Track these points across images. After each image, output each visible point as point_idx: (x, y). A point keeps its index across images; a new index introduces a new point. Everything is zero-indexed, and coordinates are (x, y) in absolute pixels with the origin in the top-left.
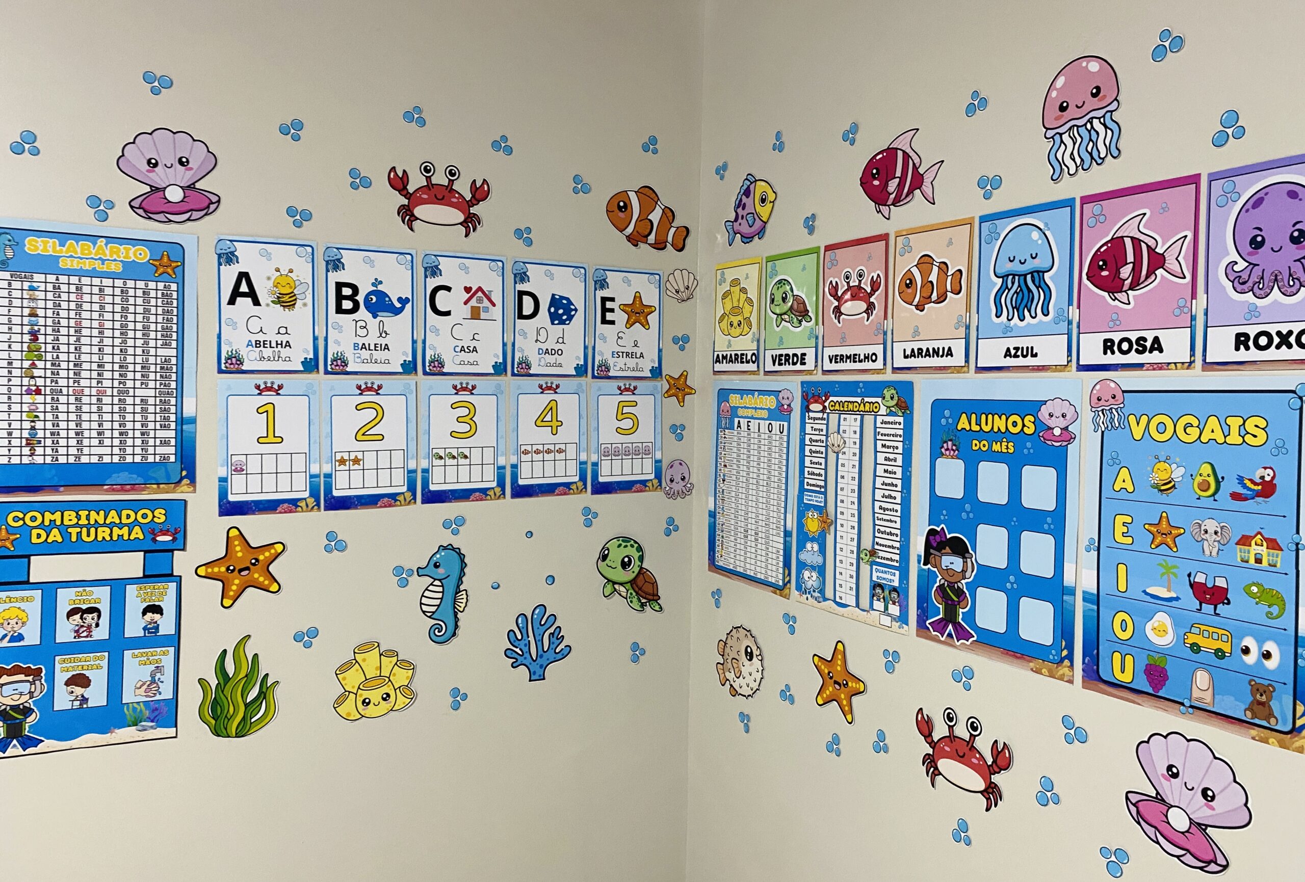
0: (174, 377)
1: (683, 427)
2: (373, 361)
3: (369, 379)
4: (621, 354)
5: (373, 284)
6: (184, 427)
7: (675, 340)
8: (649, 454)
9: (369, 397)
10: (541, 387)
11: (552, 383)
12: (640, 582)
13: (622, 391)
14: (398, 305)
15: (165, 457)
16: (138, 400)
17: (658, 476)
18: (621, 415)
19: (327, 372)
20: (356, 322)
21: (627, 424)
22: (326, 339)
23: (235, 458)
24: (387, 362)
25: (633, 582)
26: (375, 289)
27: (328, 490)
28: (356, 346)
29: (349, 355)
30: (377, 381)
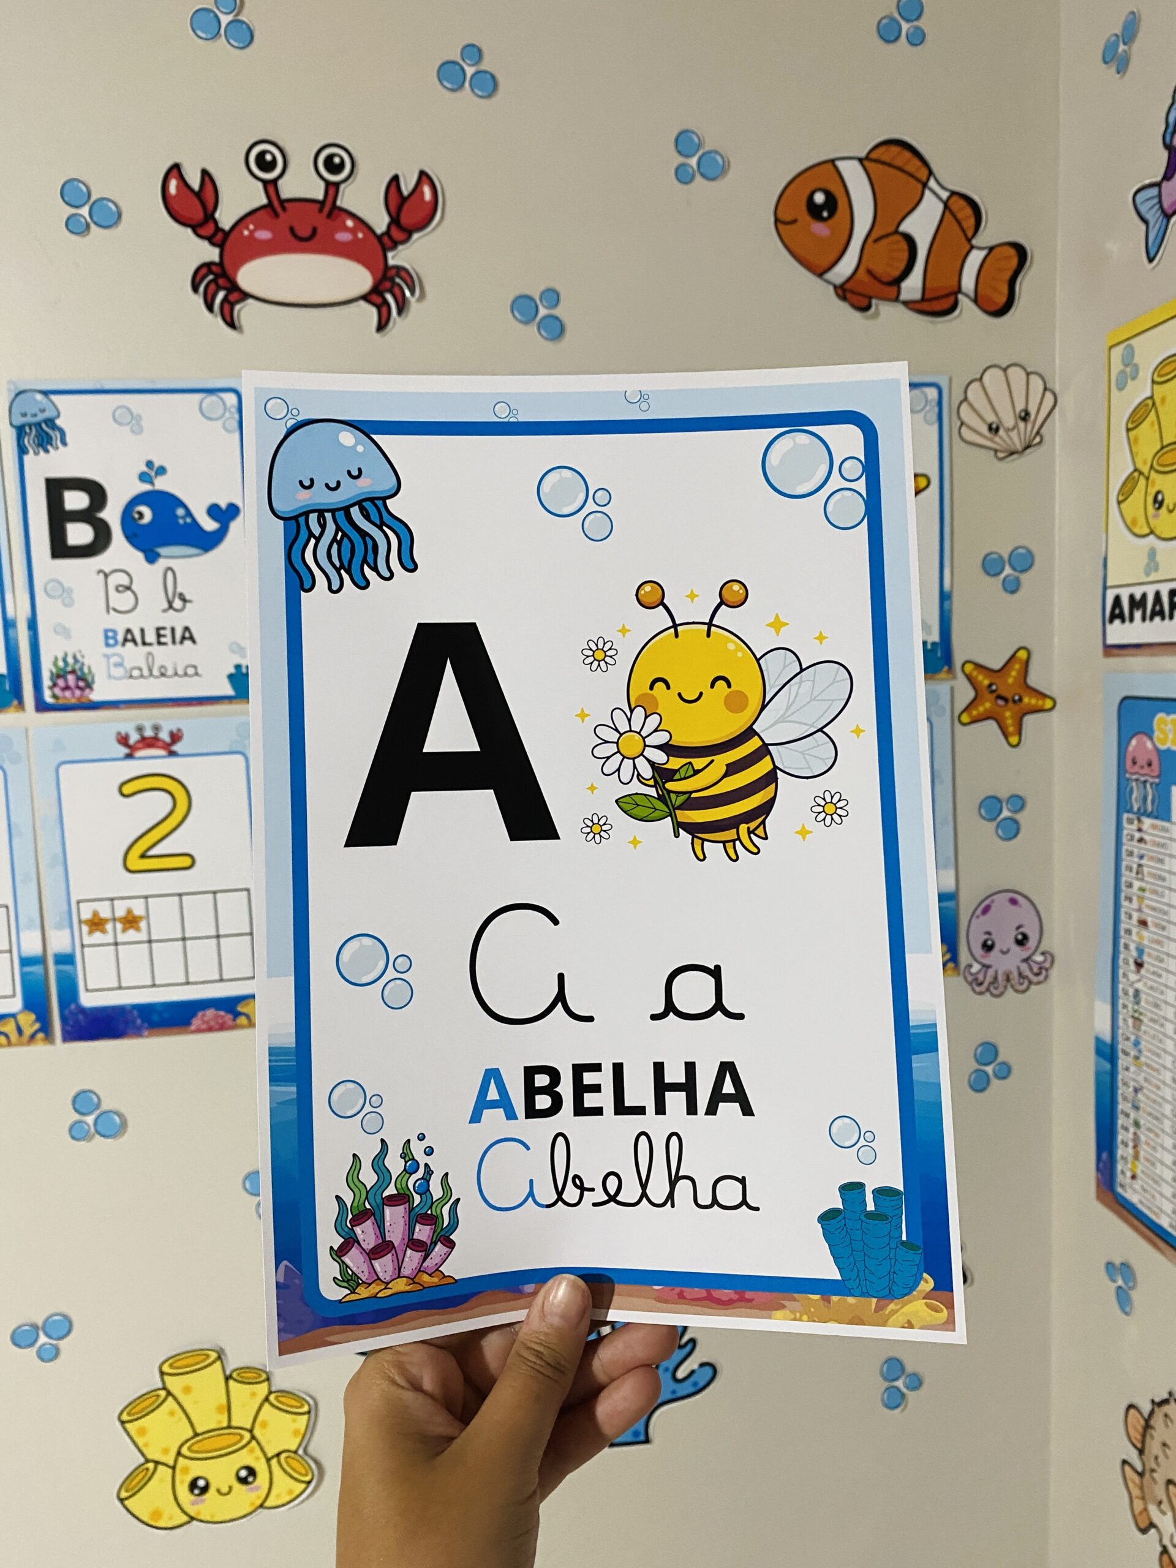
1: (1018, 804)
2: (156, 672)
3: (147, 718)
5: (144, 477)
7: (992, 566)
9: (151, 762)
14: (209, 525)
19: (42, 706)
20: (106, 576)
22: (33, 625)
24: (191, 671)
26: (147, 487)
27: (69, 992)
28: (109, 636)
29: (95, 661)
30: (168, 720)
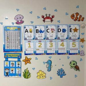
0: (20, 40)
1: (83, 46)
5: (40, 29)
6: (21, 46)
7: (82, 34)
8: (78, 50)
10: (61, 41)
12: (76, 67)
15: (19, 49)
16: (17, 43)
17: (79, 53)
18: (73, 44)
19: (35, 40)
20: (38, 34)
22: (35, 36)
23: (26, 49)
25: (75, 67)
30: (41, 40)
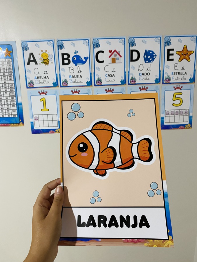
0: (14, 90)
2: (76, 82)
4: (176, 73)
5: (75, 53)
6: (19, 106)
8: (187, 114)
10: (140, 88)
11: (145, 87)
13: (175, 88)
14: (84, 60)
15: (14, 115)
16: (5, 98)
18: (175, 98)
19: (61, 87)
20: (70, 68)
21: (177, 102)
22: (60, 75)
23: (35, 116)
24: (81, 82)
26: (75, 54)
28: (70, 77)
29: (68, 80)
30: (78, 89)
